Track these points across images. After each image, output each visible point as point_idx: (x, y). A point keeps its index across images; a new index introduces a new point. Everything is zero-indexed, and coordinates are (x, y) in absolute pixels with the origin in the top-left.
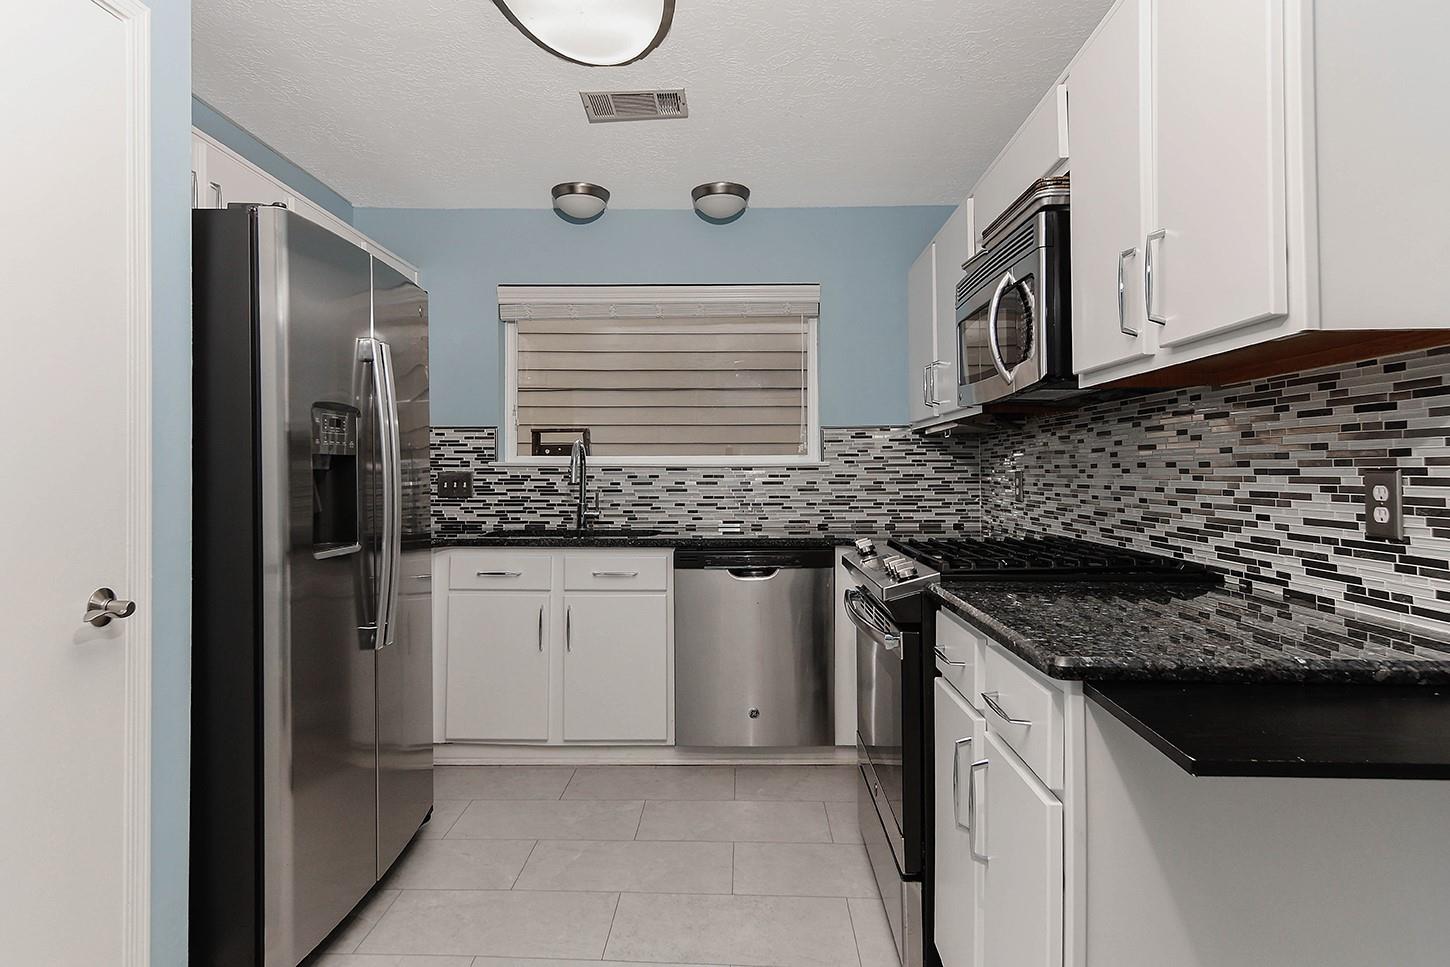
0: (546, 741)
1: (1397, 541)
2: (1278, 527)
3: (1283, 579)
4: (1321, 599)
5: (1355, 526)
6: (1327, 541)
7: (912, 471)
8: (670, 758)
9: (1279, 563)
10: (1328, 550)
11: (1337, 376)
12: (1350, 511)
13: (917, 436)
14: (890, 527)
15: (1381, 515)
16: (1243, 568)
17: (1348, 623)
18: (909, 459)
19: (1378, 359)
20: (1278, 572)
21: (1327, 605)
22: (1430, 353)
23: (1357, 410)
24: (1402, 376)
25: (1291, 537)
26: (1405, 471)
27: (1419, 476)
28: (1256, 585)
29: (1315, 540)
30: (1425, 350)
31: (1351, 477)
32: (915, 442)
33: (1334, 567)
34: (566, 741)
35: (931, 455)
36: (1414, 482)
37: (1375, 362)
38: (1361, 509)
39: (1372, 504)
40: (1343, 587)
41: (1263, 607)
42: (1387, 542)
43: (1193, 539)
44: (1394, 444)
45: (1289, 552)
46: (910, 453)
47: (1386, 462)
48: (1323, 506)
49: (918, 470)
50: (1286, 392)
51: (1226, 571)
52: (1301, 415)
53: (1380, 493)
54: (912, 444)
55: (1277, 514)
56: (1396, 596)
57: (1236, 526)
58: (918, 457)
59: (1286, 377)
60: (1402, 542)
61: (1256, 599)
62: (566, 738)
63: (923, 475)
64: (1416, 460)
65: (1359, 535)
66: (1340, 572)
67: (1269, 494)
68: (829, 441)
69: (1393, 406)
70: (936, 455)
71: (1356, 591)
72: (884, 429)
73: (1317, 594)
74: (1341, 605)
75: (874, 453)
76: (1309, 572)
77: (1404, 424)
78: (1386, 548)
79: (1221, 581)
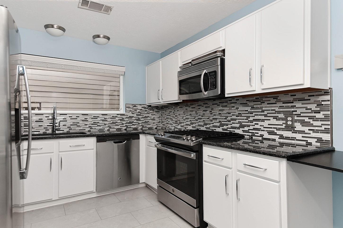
0: (52, 199)
1: (293, 127)
2: (260, 126)
3: (262, 136)
4: (272, 139)
5: (282, 125)
6: (274, 128)
7: (147, 115)
8: (94, 195)
9: (260, 133)
10: (275, 130)
11: (278, 97)
12: (281, 122)
13: (148, 107)
14: (142, 129)
15: (290, 123)
16: (250, 134)
17: (279, 143)
18: (146, 112)
19: (289, 94)
20: (260, 134)
21: (274, 140)
22: (302, 93)
23: (283, 103)
24: (295, 97)
25: (264, 127)
26: (295, 115)
27: (299, 115)
28: (253, 137)
29: (272, 128)
30: (301, 93)
31: (281, 116)
32: (147, 108)
33: (276, 133)
34: (59, 198)
35: (151, 111)
36: (297, 117)
37: (288, 94)
38: (284, 122)
39: (287, 121)
40: (278, 137)
41: (256, 141)
42: (290, 128)
43: (236, 129)
44: (293, 110)
45: (264, 130)
46: (146, 111)
47: (291, 113)
48: (274, 121)
49: (148, 115)
50: (264, 99)
51: (246, 135)
52: (268, 104)
53: (289, 119)
54: (146, 109)
55: (260, 123)
56: (291, 138)
57: (249, 126)
58: (148, 112)
59: (264, 96)
60: (294, 128)
61: (253, 140)
62: (59, 197)
63: (149, 116)
64: (298, 112)
65: (283, 127)
66: (277, 134)
67: (258, 119)
68: (127, 108)
69: (293, 103)
70: (152, 111)
71: (281, 137)
72: (140, 105)
73: (271, 138)
74: (277, 140)
75: (138, 111)
76: (269, 134)
77: (295, 106)
78: (290, 129)
79: (244, 137)
